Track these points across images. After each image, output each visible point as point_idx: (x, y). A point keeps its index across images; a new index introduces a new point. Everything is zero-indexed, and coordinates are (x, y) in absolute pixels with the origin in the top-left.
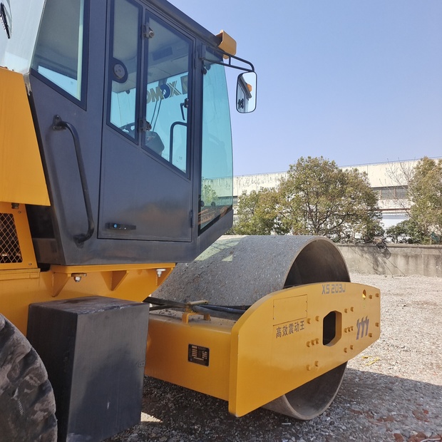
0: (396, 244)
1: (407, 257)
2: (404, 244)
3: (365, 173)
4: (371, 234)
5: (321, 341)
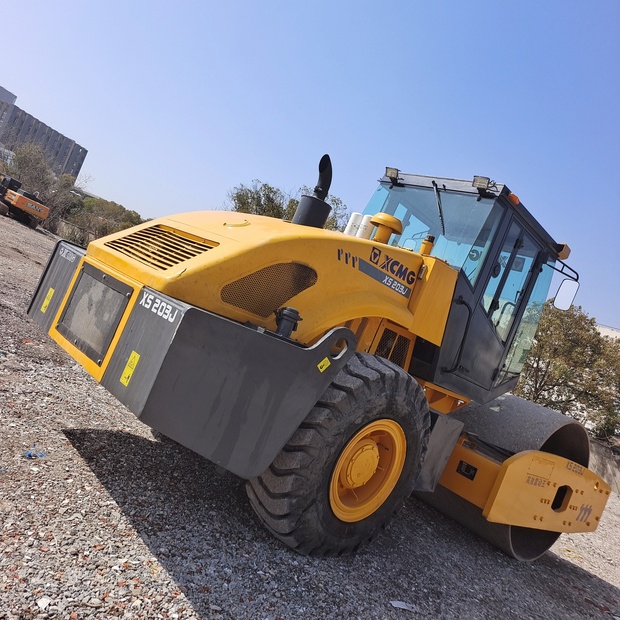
4: (608, 430)
5: (551, 503)
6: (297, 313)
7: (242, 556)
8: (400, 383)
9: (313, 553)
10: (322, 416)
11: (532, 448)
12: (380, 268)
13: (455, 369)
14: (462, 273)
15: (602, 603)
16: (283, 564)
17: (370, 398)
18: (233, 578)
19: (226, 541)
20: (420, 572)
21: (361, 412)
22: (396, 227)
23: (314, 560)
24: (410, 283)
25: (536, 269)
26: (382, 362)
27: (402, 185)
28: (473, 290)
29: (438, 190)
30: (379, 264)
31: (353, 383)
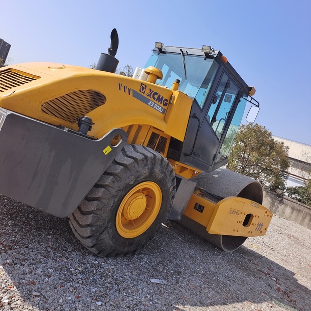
0: (289, 199)
1: (293, 209)
2: (295, 201)
3: (288, 147)
4: (276, 186)
5: (242, 223)
6: (91, 120)
7: (63, 261)
8: (157, 161)
9: (108, 256)
10: (108, 180)
11: (234, 195)
12: (146, 96)
13: (191, 154)
14: (195, 101)
15: (266, 271)
16: (88, 263)
17: (138, 170)
18: (53, 275)
19: (54, 253)
20: (171, 262)
21: (133, 178)
22: (159, 75)
23: (108, 260)
24: (165, 105)
25: (237, 101)
26: (147, 150)
27: (164, 53)
28: (201, 110)
29: (184, 55)
30: (146, 93)
31: (127, 161)
